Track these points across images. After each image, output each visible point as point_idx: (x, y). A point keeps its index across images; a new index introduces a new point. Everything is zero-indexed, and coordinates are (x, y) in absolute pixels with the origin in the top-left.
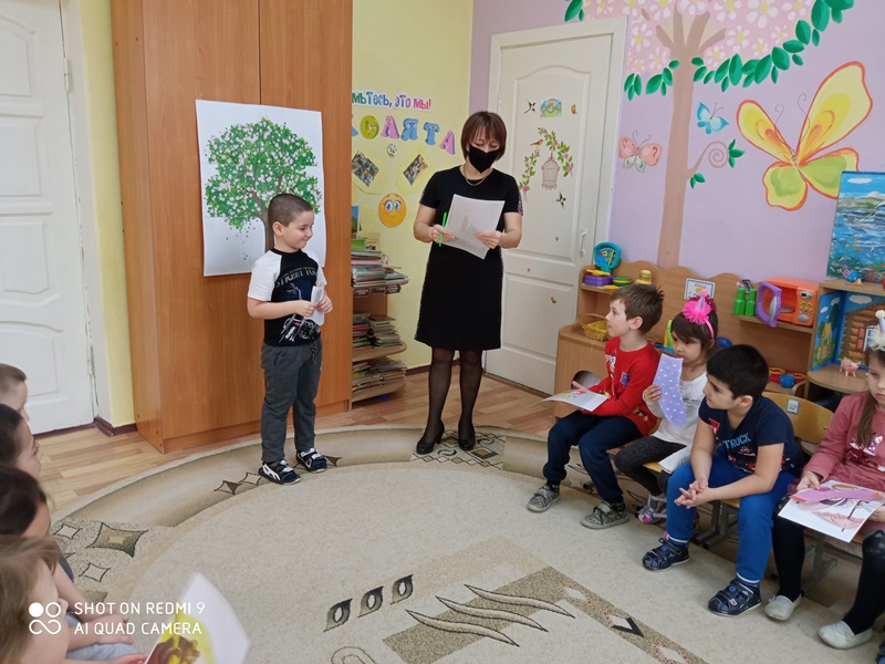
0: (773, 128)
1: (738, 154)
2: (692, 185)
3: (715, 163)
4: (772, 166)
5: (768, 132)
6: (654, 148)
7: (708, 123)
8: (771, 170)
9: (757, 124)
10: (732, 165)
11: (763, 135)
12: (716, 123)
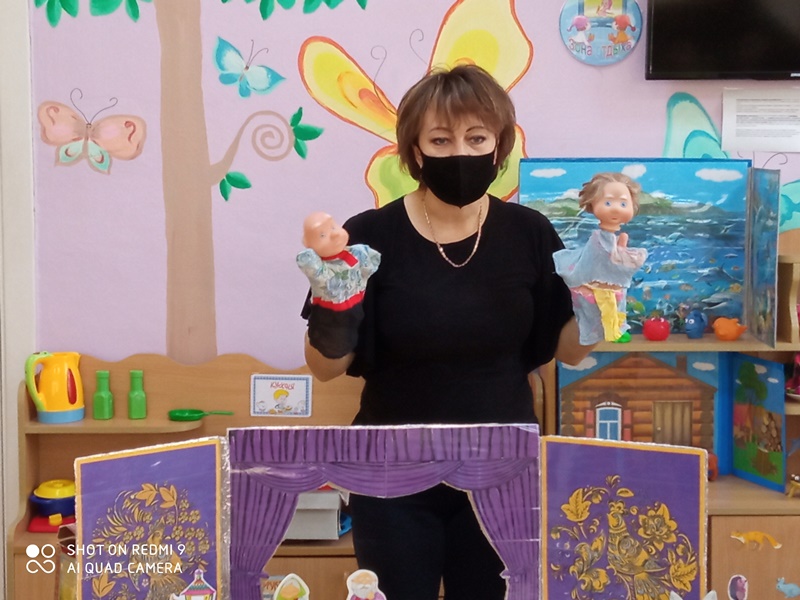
0: (371, 88)
1: (311, 134)
2: (225, 194)
3: (265, 151)
4: (379, 153)
5: (363, 93)
6: (128, 124)
7: (242, 77)
8: (379, 160)
9: (340, 78)
10: (301, 153)
11: (355, 99)
12: (257, 77)
